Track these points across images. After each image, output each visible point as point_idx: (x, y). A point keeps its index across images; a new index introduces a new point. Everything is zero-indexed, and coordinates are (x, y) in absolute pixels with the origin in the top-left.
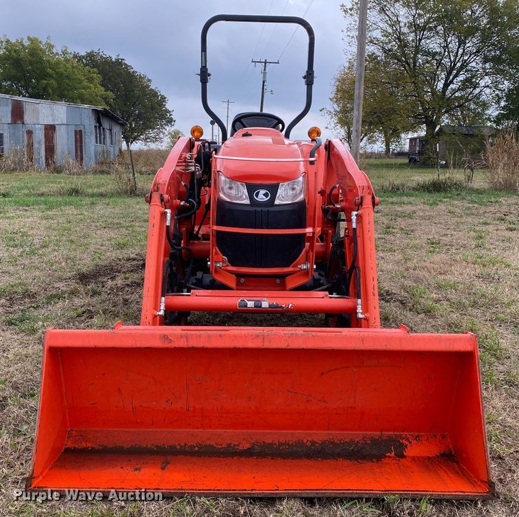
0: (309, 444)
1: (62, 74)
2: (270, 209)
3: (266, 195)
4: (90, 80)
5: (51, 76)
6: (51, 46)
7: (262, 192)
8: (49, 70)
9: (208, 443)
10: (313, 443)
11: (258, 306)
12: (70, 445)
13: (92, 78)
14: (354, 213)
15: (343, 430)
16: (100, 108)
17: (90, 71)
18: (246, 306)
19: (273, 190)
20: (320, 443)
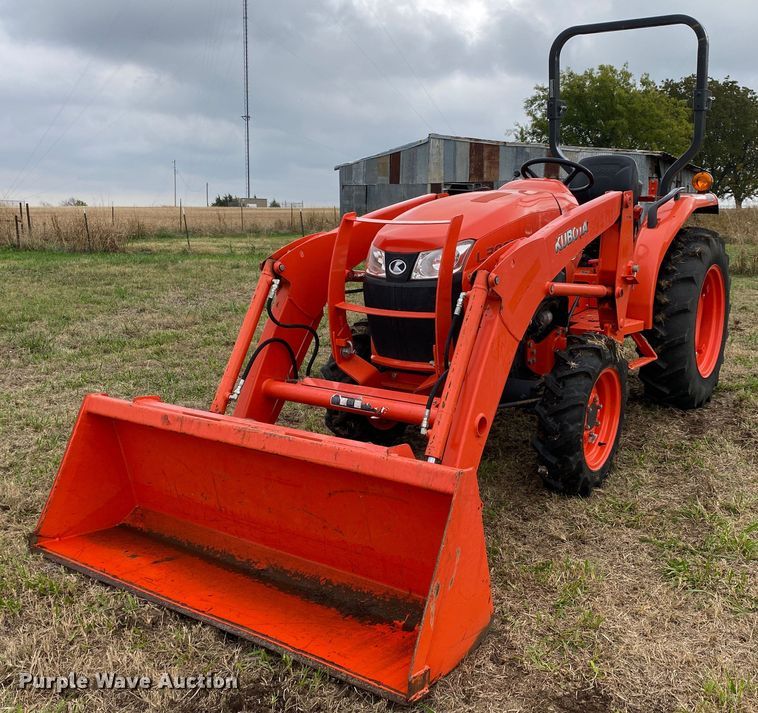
0: (324, 582)
1: (635, 111)
2: (405, 285)
3: (401, 267)
4: (675, 115)
5: (621, 115)
6: (627, 75)
7: (399, 262)
8: (619, 107)
9: (233, 552)
10: (329, 582)
11: (350, 405)
12: (127, 520)
13: (677, 112)
14: (462, 294)
15: (366, 576)
16: (657, 153)
17: (675, 104)
18: (338, 403)
19: (411, 260)
20: (335, 584)
